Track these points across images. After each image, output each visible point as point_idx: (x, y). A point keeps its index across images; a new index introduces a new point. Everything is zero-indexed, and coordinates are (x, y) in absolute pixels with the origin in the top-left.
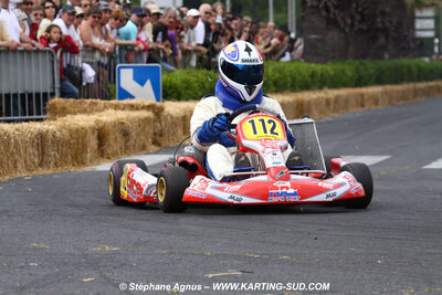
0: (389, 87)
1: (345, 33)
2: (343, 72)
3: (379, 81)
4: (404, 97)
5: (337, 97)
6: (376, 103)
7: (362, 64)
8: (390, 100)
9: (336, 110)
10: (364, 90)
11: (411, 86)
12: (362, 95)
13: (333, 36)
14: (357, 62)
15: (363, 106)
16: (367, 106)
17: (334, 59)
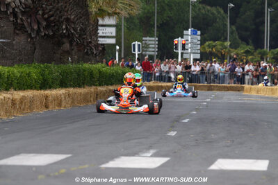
0: (72, 90)
1: (32, 38)
2: (29, 75)
3: (63, 85)
4: (85, 99)
5: (23, 98)
6: (60, 105)
7: (46, 67)
8: (72, 102)
9: (21, 110)
10: (48, 92)
11: (92, 89)
12: (47, 97)
13: (20, 40)
14: (42, 66)
15: (47, 107)
16: (51, 107)
17: (20, 62)
